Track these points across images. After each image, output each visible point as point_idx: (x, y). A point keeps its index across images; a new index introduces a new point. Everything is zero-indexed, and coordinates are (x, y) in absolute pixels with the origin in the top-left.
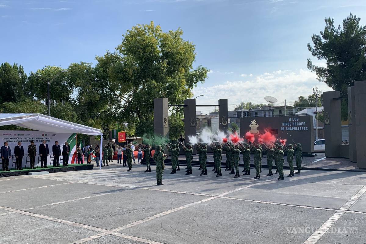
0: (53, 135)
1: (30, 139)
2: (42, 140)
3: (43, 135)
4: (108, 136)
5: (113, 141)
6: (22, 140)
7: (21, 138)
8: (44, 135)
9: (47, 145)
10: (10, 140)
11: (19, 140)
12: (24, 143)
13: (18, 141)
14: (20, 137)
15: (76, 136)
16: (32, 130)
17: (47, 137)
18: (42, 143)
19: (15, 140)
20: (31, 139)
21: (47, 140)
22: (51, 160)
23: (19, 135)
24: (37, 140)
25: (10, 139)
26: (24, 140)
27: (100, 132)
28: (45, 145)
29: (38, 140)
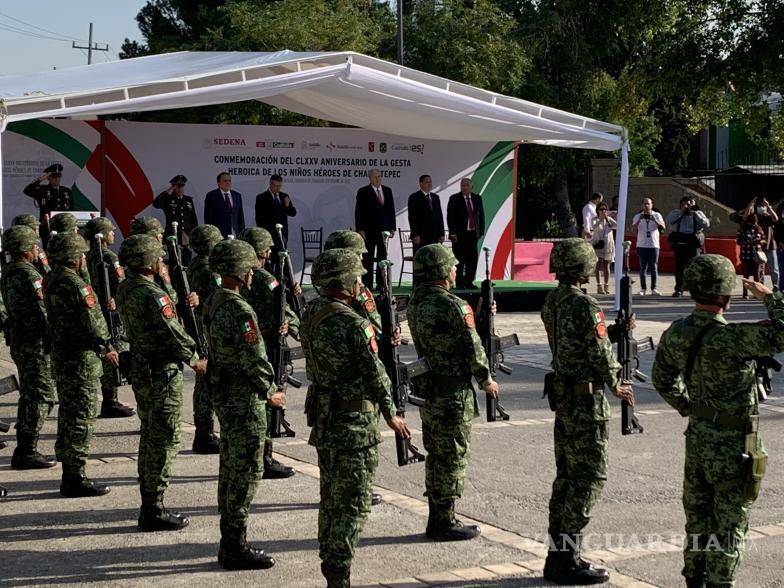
0: (413, 148)
1: (319, 162)
2: (368, 168)
3: (371, 148)
4: (685, 156)
5: (708, 183)
6: (288, 167)
7: (285, 160)
8: (377, 147)
9: (387, 191)
10: (243, 165)
11: (275, 168)
12: (298, 181)
13: (272, 173)
14: (278, 153)
15: (511, 156)
16: (333, 125)
17: (390, 155)
18: (365, 182)
19: (261, 166)
20: (323, 162)
21: (389, 168)
22: (405, 259)
23: (275, 145)
24: (347, 168)
25: (243, 160)
26: (295, 167)
27: (616, 139)
28: (379, 191)
29: (353, 168)
